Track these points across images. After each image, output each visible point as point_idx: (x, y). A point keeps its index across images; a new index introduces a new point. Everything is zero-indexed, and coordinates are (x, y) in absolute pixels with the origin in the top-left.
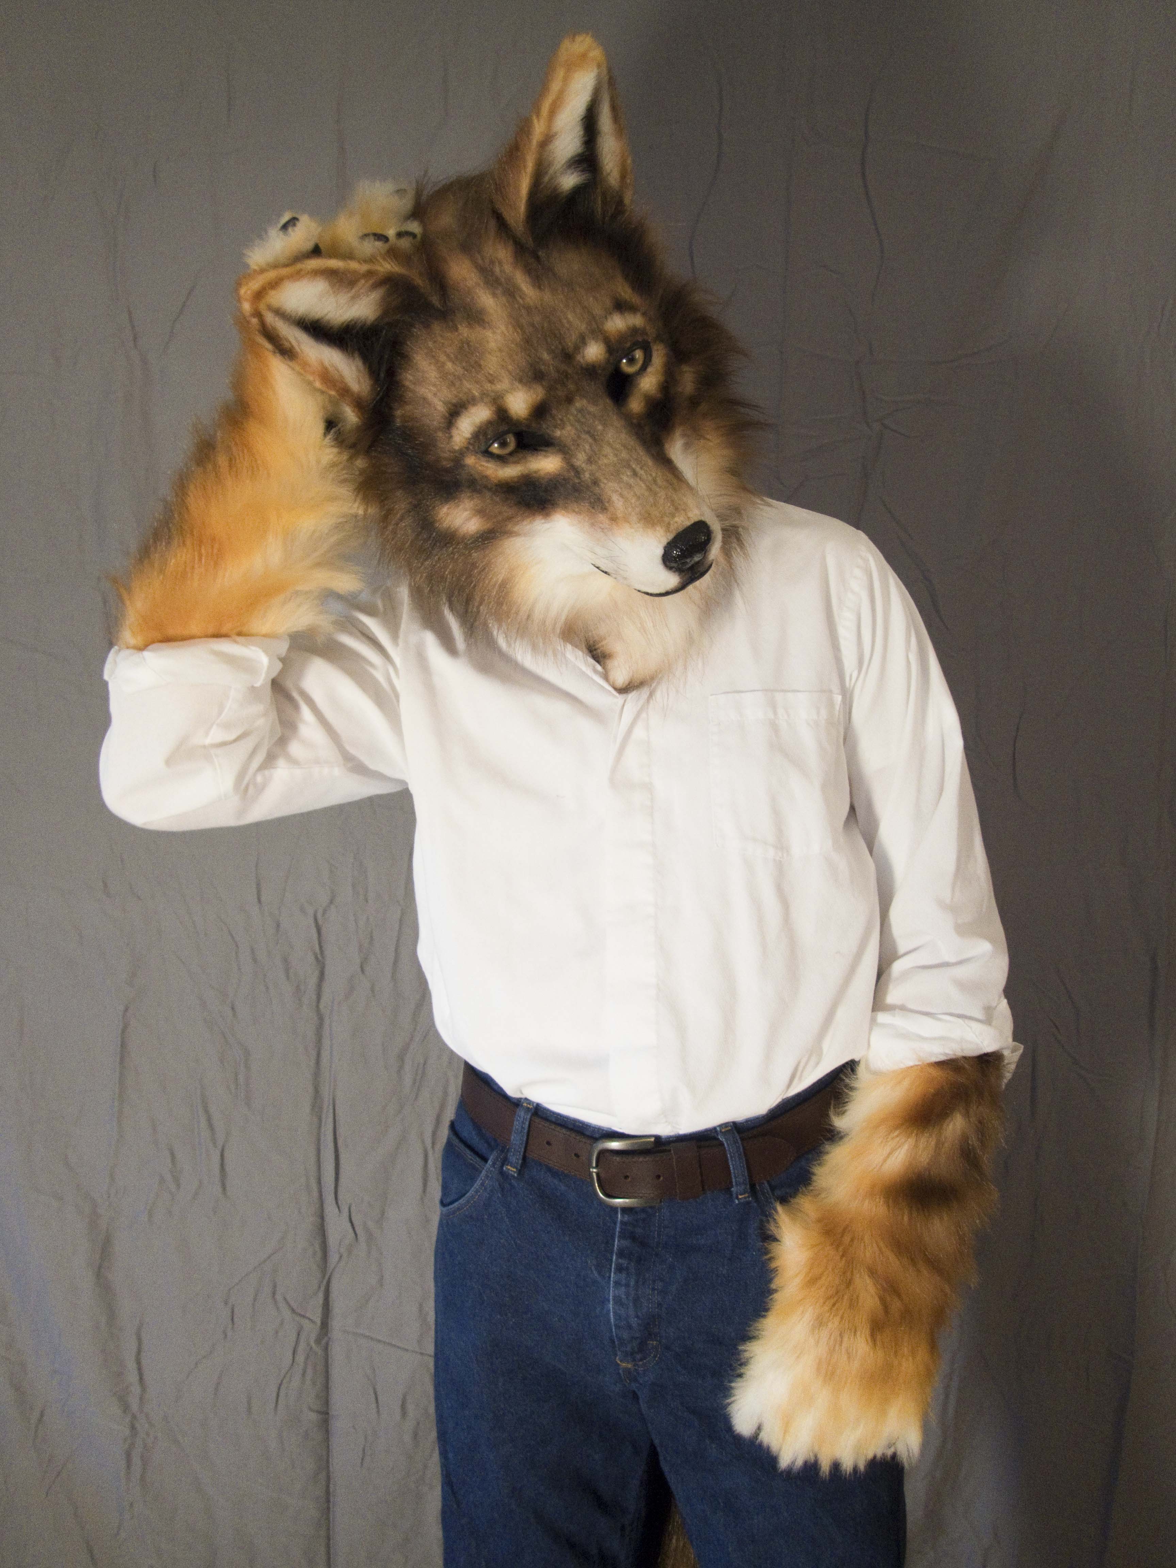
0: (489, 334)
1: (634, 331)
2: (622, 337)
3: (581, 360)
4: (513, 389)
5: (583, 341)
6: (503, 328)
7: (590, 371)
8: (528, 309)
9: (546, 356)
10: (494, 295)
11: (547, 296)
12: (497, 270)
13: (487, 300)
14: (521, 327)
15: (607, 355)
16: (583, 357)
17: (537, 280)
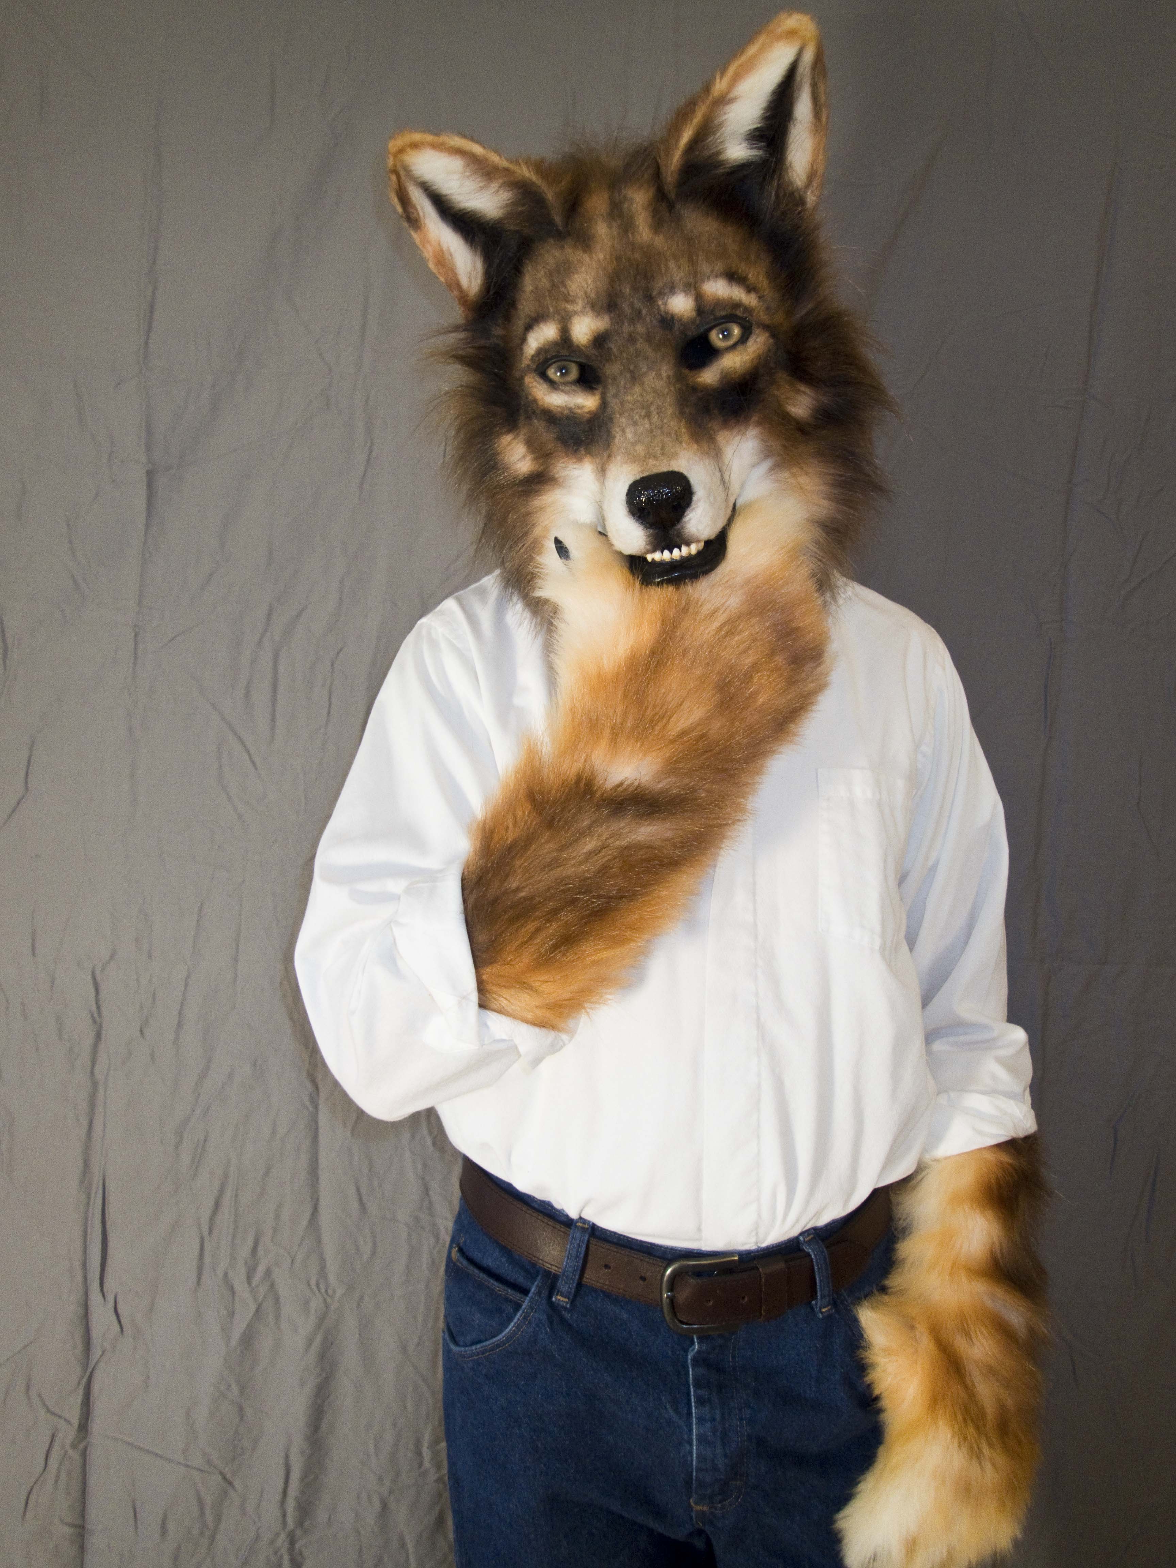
0: (586, 257)
1: (737, 305)
2: (719, 303)
3: (662, 307)
4: (583, 312)
5: (672, 289)
6: (601, 256)
7: (667, 321)
8: (633, 246)
9: (627, 290)
10: (610, 227)
11: (659, 241)
12: (626, 205)
13: (602, 230)
14: (618, 259)
15: (694, 314)
16: (666, 304)
17: (657, 225)
